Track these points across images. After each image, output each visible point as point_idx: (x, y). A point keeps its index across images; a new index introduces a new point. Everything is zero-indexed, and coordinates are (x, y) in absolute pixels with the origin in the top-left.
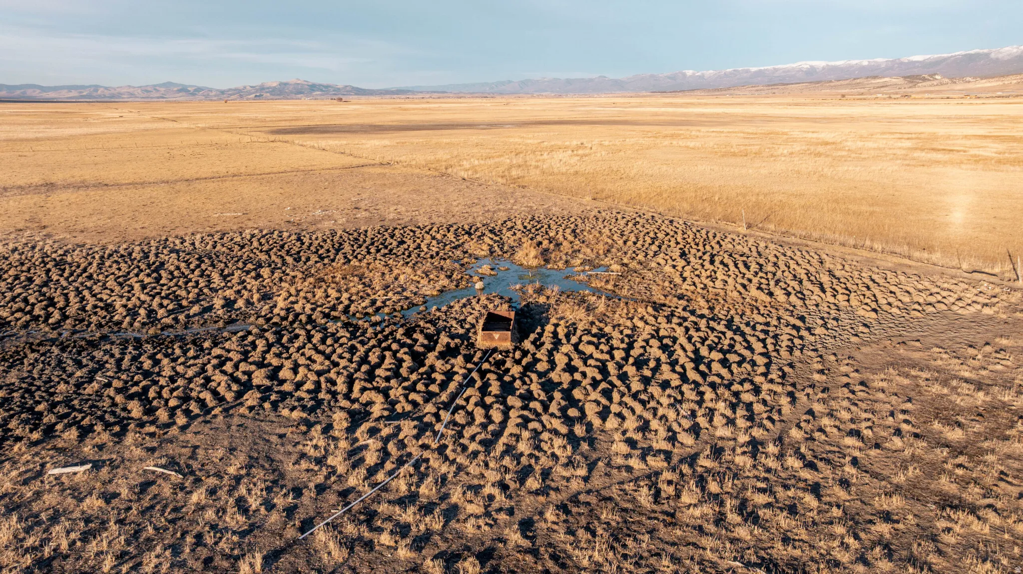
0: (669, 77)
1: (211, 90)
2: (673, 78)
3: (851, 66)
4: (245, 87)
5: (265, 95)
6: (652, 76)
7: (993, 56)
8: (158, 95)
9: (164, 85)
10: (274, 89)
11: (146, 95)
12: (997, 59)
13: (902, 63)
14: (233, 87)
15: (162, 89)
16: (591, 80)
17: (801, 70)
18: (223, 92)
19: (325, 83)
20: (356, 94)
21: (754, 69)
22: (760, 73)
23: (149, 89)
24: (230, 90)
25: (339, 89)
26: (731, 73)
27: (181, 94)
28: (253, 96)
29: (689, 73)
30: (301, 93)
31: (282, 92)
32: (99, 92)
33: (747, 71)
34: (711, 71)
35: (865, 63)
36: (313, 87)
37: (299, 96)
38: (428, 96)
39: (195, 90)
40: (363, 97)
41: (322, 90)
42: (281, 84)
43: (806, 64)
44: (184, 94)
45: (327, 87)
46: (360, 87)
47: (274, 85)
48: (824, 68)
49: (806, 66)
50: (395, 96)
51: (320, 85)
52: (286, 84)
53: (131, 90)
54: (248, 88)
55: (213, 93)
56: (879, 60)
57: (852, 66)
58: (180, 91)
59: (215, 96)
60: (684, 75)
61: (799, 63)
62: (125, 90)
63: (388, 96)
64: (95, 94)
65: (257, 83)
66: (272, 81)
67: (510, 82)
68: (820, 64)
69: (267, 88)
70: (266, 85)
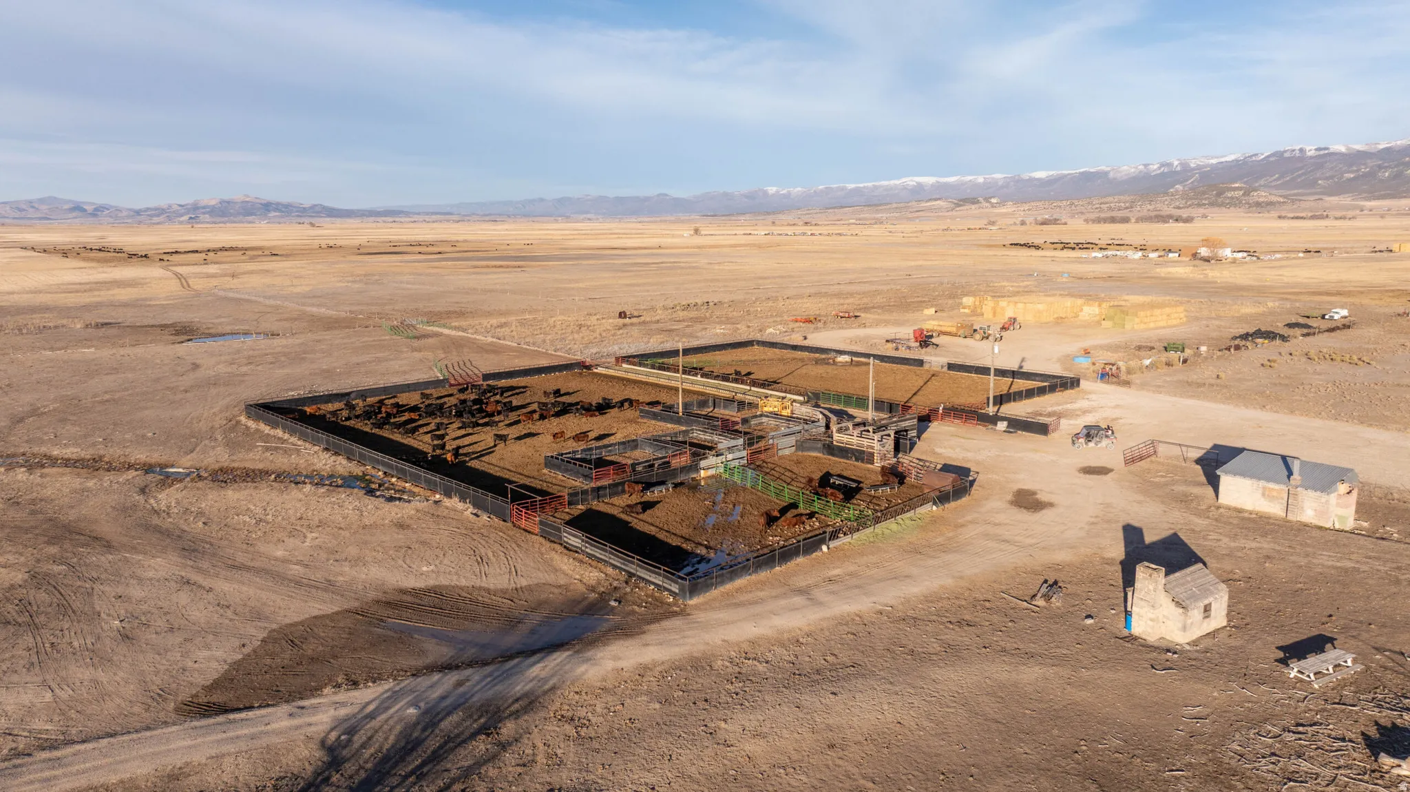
0: (746, 196)
2: (751, 196)
3: (963, 184)
4: (170, 206)
5: (202, 216)
6: (726, 194)
7: (1111, 175)
10: (214, 209)
11: (18, 214)
12: (1115, 179)
13: (1023, 180)
14: (152, 205)
15: (44, 207)
16: (647, 199)
17: (905, 188)
18: (138, 212)
19: (286, 200)
20: (329, 216)
21: (851, 186)
22: (857, 191)
24: (148, 209)
25: (304, 209)
26: (822, 191)
27: (74, 214)
28: (186, 218)
29: (772, 190)
30: (252, 214)
31: (224, 212)
33: (843, 189)
34: (800, 189)
35: (981, 180)
36: (268, 207)
37: (250, 218)
39: (96, 209)
40: (338, 220)
41: (281, 211)
42: (222, 202)
43: (911, 181)
44: (80, 214)
45: (288, 205)
47: (213, 203)
48: (932, 185)
49: (911, 183)
50: (380, 219)
51: (278, 204)
52: (229, 202)
54: (175, 207)
55: (125, 214)
56: (998, 176)
57: (966, 183)
59: (128, 217)
60: (765, 193)
61: (904, 180)
63: (372, 219)
65: (188, 200)
66: (210, 198)
67: (542, 200)
68: (929, 180)
69: (204, 208)
70: (202, 204)
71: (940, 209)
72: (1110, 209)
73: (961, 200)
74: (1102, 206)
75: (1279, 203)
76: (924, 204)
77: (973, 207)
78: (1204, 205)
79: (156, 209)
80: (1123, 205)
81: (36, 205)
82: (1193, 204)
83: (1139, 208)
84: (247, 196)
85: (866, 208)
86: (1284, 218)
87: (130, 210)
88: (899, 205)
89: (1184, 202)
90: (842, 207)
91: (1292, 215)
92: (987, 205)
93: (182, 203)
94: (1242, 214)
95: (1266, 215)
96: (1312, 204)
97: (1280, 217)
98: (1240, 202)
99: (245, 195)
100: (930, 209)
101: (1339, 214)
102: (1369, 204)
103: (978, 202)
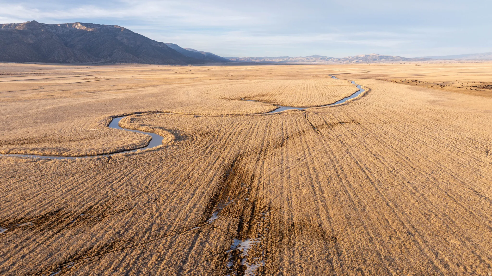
1: (335, 59)
4: (349, 57)
5: (360, 61)
8: (313, 61)
9: (313, 56)
10: (362, 58)
14: (344, 57)
15: (314, 58)
18: (340, 59)
19: (387, 55)
23: (309, 58)
25: (394, 58)
27: (322, 60)
28: (355, 61)
30: (376, 60)
31: (366, 59)
32: (290, 59)
36: (381, 57)
38: (443, 61)
39: (328, 59)
41: (385, 59)
42: (366, 56)
45: (388, 57)
46: (404, 57)
47: (363, 56)
51: (385, 56)
52: (368, 56)
53: (302, 59)
54: (351, 58)
55: (336, 60)
58: (321, 59)
59: (337, 61)
62: (300, 59)
64: (288, 60)
65: (355, 55)
66: (361, 54)
69: (360, 58)
70: (360, 56)
79: (344, 58)
81: (312, 58)
84: (374, 53)
87: (337, 58)
93: (353, 56)
99: (373, 53)
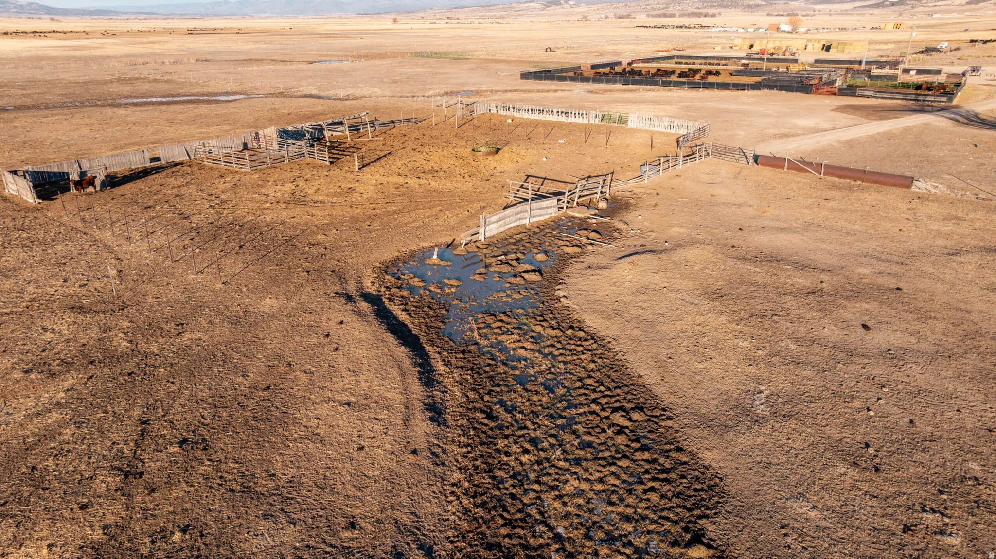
71: (534, 9)
72: (653, 9)
73: (548, 3)
74: (647, 7)
75: (762, 5)
76: (522, 6)
77: (558, 7)
78: (715, 6)
80: (661, 6)
82: (707, 6)
83: (672, 9)
85: (481, 9)
86: (771, 15)
88: (504, 6)
89: (701, 4)
90: (463, 8)
91: (776, 13)
92: (567, 6)
94: (741, 13)
95: (756, 13)
96: (783, 6)
97: (768, 15)
98: (738, 5)
100: (527, 9)
101: (804, 13)
102: (818, 7)
103: (560, 4)
